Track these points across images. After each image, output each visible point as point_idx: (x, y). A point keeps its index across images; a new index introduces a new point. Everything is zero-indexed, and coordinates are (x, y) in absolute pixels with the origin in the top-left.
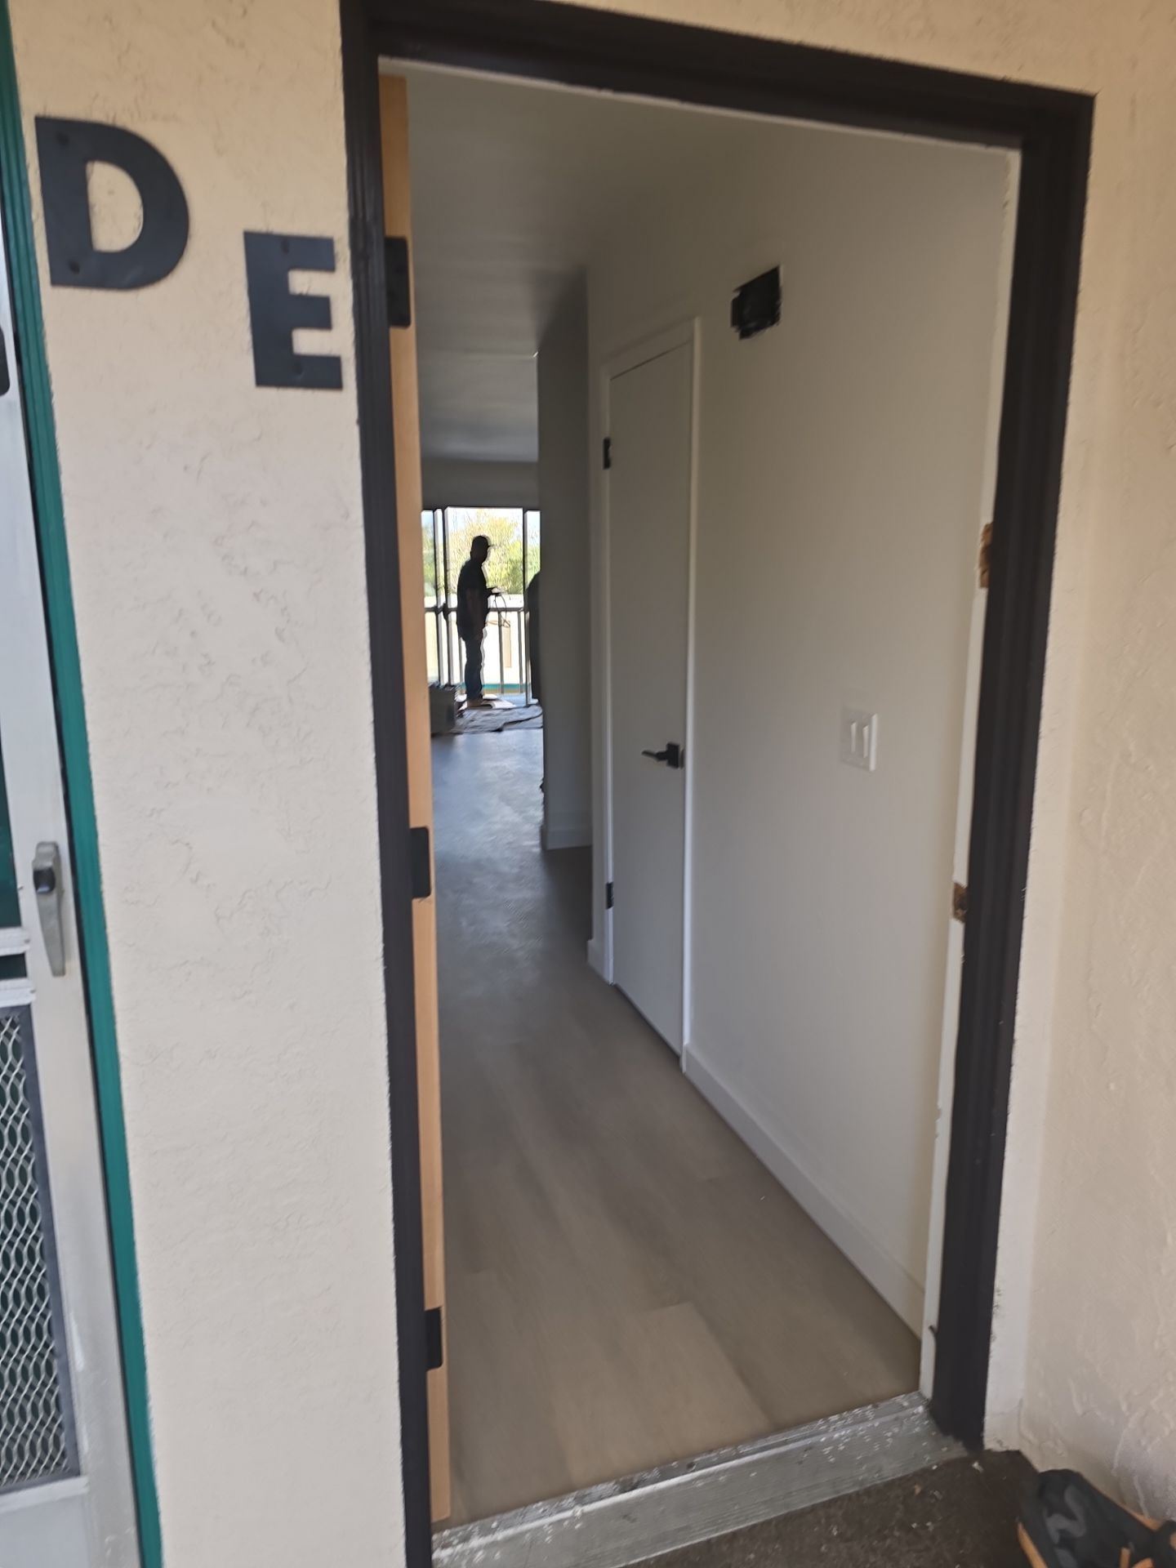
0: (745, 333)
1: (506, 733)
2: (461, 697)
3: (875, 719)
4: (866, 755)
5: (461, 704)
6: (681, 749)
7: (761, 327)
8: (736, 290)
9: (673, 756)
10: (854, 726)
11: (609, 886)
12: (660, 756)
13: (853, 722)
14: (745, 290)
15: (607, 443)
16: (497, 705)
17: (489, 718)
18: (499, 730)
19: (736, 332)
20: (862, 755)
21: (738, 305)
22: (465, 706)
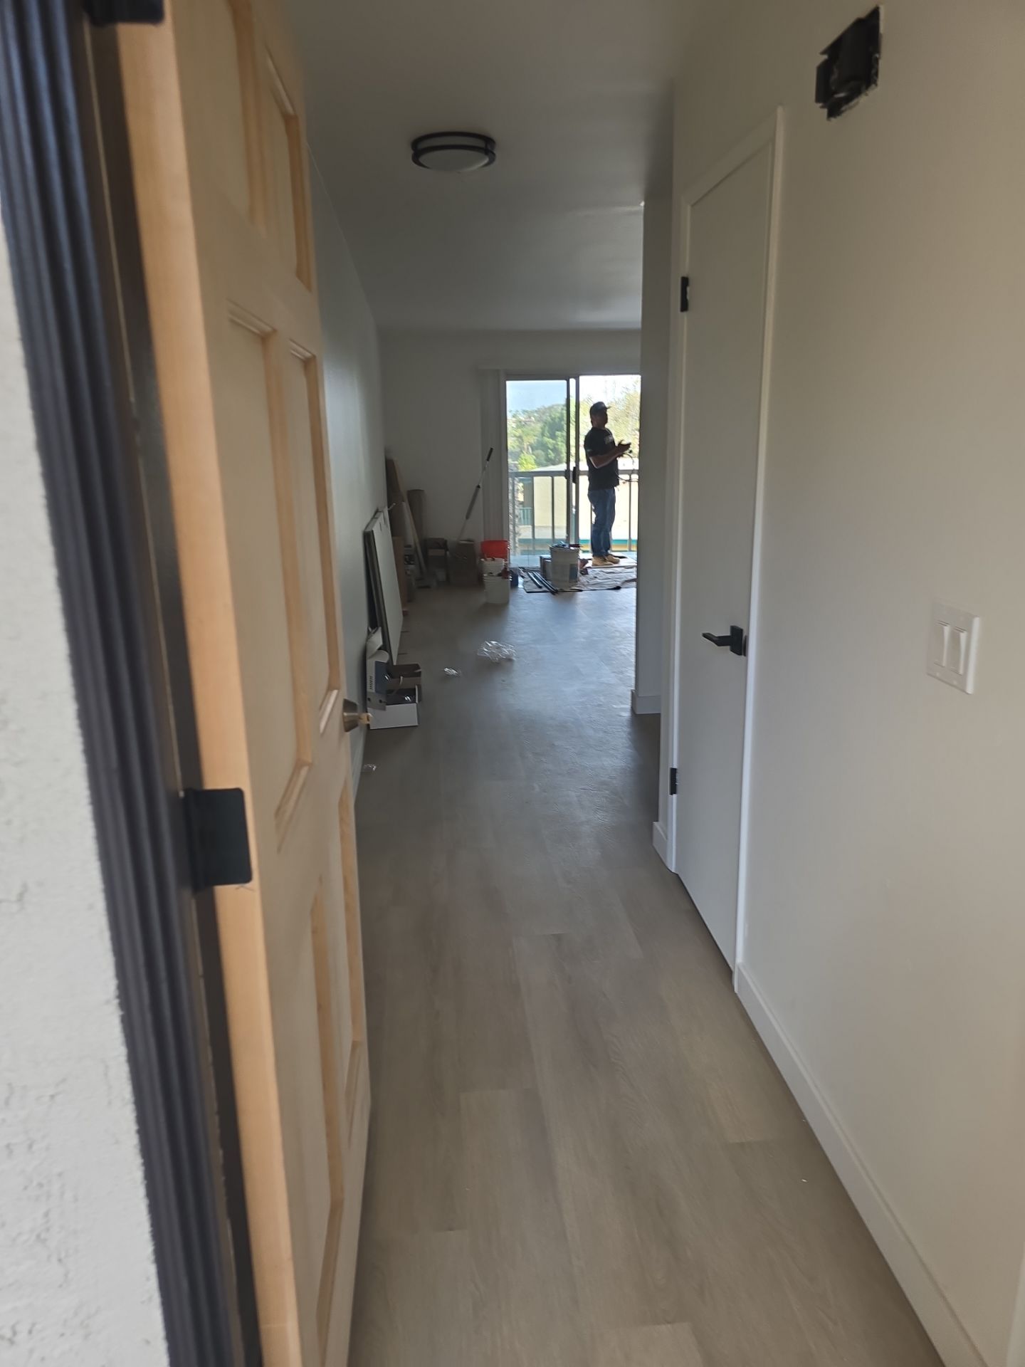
0: (834, 110)
1: (623, 591)
2: (586, 554)
3: (977, 623)
4: (961, 672)
5: (585, 562)
6: (744, 634)
7: (855, 93)
8: (824, 53)
9: (736, 641)
10: (947, 630)
11: (674, 771)
12: (720, 641)
13: (946, 624)
14: (834, 50)
15: (685, 282)
16: (623, 562)
17: (609, 576)
18: (618, 588)
19: (822, 107)
20: (957, 672)
21: (824, 72)
22: (590, 564)
